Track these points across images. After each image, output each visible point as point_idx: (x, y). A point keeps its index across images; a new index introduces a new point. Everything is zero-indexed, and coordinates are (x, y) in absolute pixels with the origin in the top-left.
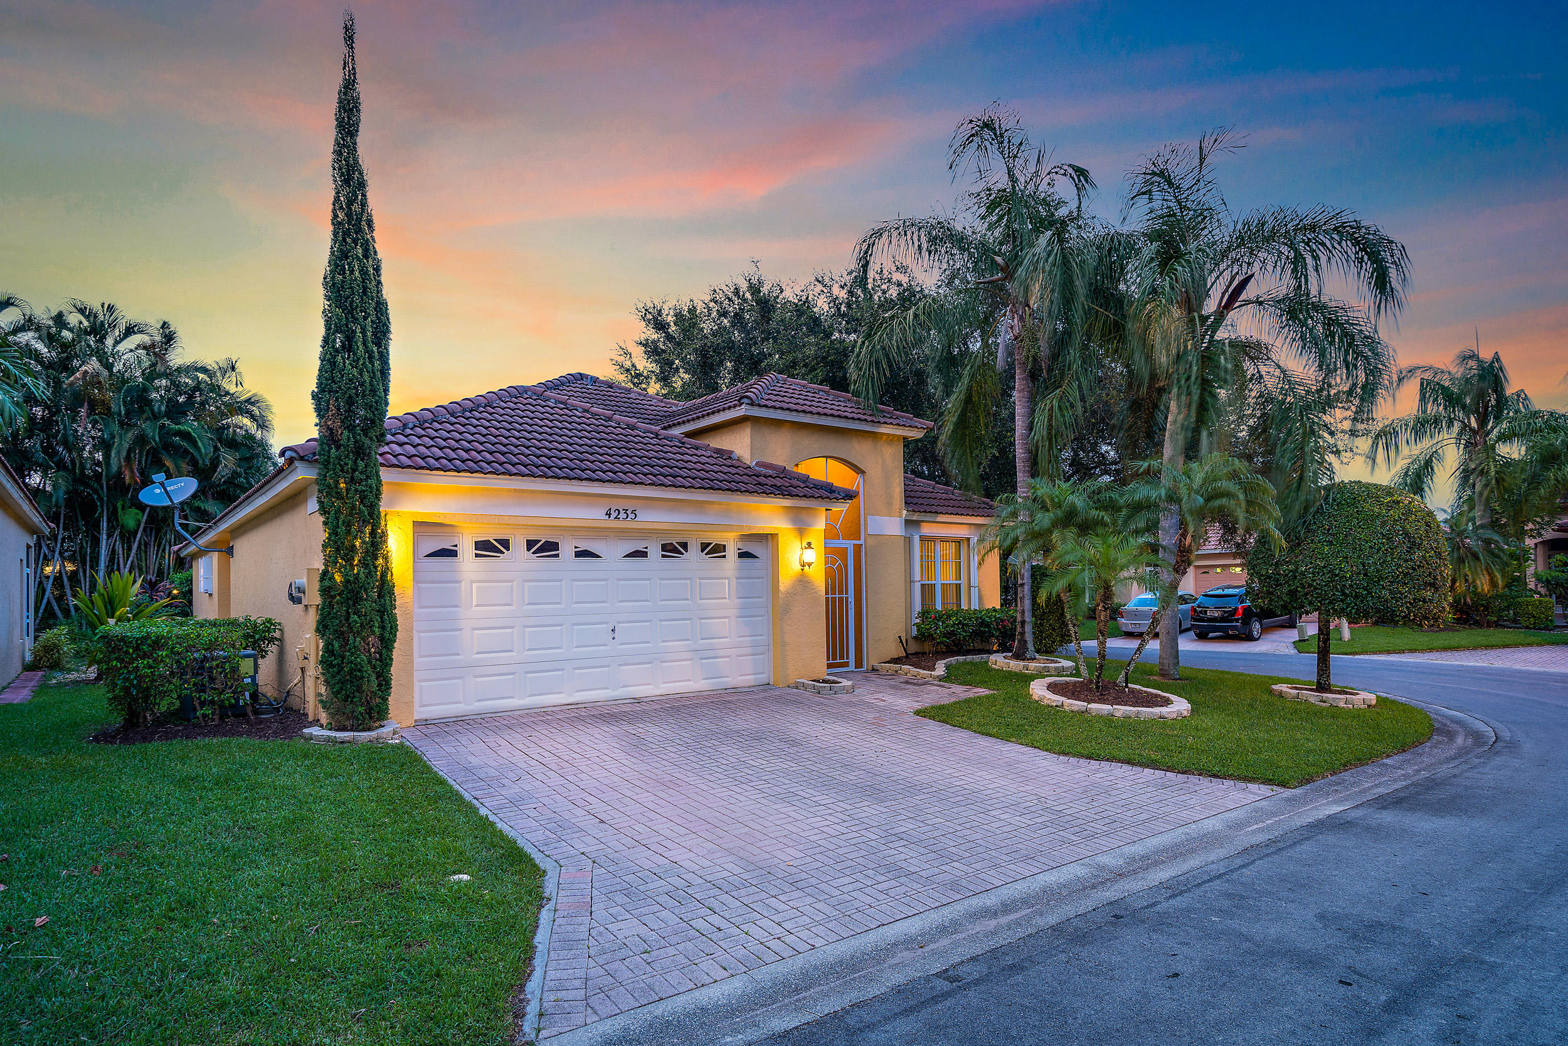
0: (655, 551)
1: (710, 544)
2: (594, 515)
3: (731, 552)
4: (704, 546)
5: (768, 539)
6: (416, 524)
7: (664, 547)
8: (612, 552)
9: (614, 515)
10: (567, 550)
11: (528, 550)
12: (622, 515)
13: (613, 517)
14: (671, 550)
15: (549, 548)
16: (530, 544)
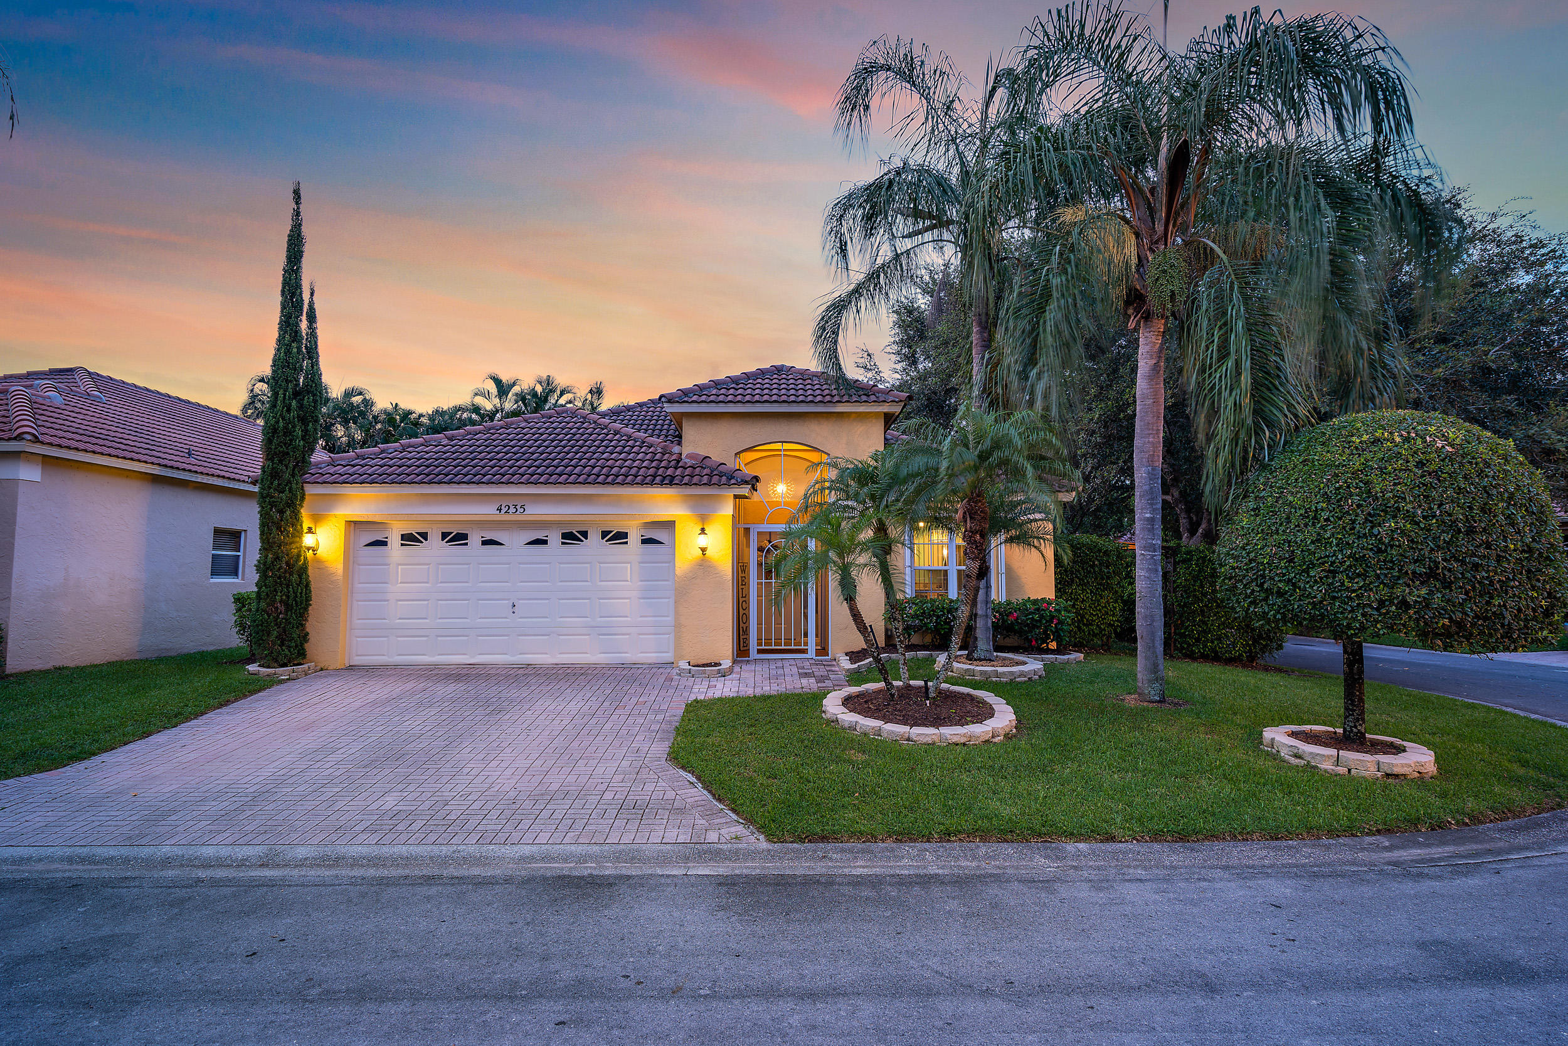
0: (555, 538)
1: (612, 532)
2: (488, 511)
3: (634, 538)
4: (604, 534)
5: (670, 525)
6: (348, 523)
7: (565, 536)
8: (515, 541)
9: (504, 510)
10: (475, 539)
11: (443, 540)
12: (512, 510)
13: (503, 512)
14: (569, 537)
15: (460, 538)
16: (444, 535)
